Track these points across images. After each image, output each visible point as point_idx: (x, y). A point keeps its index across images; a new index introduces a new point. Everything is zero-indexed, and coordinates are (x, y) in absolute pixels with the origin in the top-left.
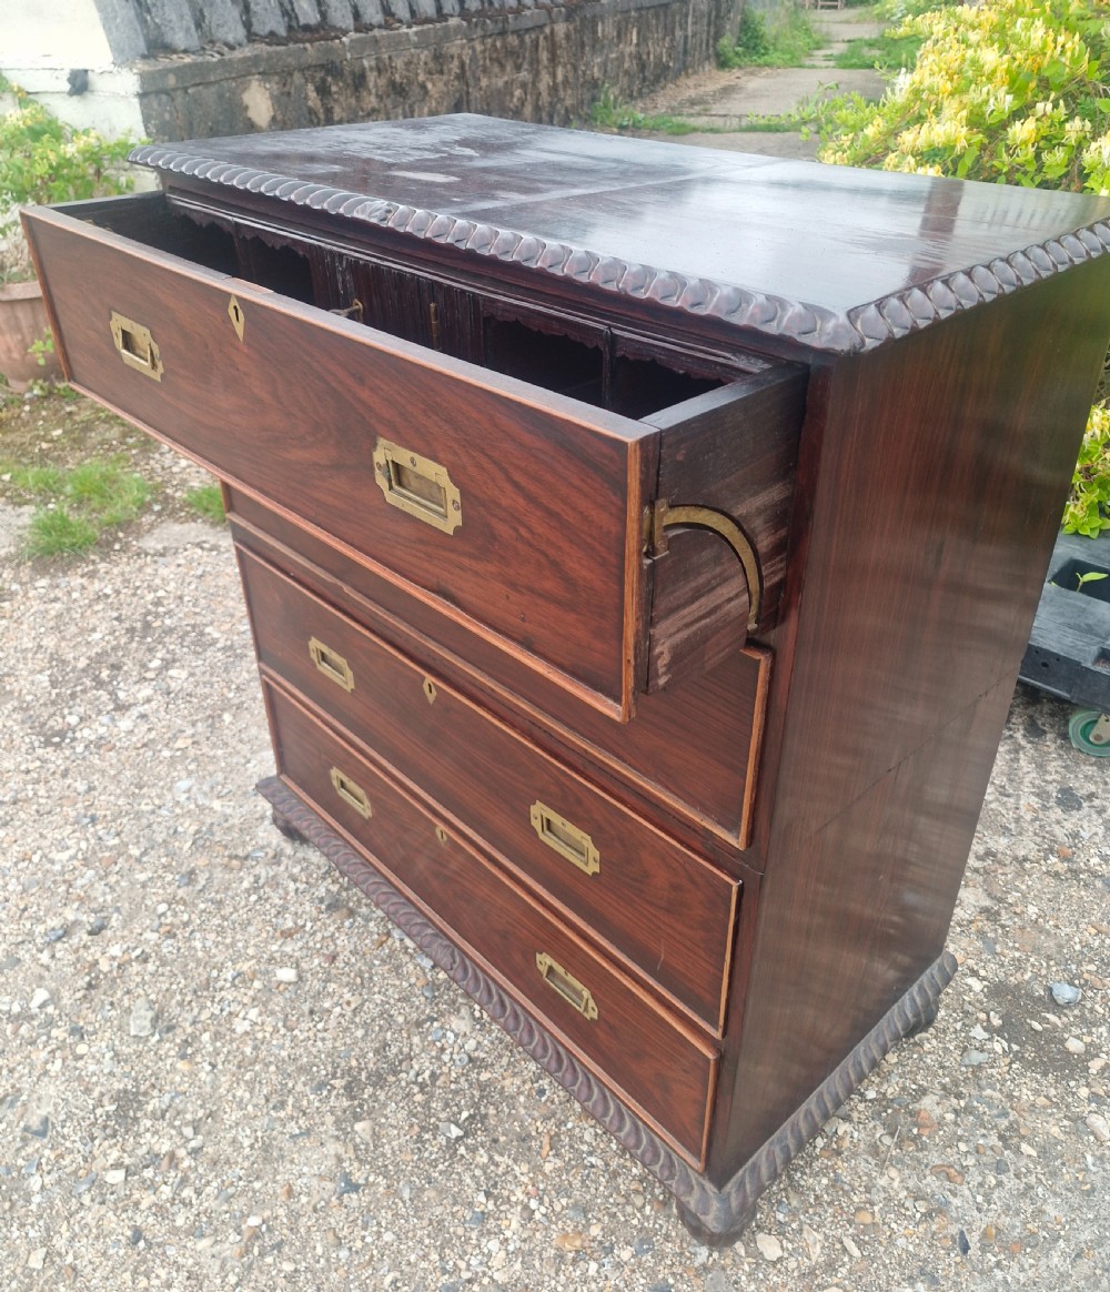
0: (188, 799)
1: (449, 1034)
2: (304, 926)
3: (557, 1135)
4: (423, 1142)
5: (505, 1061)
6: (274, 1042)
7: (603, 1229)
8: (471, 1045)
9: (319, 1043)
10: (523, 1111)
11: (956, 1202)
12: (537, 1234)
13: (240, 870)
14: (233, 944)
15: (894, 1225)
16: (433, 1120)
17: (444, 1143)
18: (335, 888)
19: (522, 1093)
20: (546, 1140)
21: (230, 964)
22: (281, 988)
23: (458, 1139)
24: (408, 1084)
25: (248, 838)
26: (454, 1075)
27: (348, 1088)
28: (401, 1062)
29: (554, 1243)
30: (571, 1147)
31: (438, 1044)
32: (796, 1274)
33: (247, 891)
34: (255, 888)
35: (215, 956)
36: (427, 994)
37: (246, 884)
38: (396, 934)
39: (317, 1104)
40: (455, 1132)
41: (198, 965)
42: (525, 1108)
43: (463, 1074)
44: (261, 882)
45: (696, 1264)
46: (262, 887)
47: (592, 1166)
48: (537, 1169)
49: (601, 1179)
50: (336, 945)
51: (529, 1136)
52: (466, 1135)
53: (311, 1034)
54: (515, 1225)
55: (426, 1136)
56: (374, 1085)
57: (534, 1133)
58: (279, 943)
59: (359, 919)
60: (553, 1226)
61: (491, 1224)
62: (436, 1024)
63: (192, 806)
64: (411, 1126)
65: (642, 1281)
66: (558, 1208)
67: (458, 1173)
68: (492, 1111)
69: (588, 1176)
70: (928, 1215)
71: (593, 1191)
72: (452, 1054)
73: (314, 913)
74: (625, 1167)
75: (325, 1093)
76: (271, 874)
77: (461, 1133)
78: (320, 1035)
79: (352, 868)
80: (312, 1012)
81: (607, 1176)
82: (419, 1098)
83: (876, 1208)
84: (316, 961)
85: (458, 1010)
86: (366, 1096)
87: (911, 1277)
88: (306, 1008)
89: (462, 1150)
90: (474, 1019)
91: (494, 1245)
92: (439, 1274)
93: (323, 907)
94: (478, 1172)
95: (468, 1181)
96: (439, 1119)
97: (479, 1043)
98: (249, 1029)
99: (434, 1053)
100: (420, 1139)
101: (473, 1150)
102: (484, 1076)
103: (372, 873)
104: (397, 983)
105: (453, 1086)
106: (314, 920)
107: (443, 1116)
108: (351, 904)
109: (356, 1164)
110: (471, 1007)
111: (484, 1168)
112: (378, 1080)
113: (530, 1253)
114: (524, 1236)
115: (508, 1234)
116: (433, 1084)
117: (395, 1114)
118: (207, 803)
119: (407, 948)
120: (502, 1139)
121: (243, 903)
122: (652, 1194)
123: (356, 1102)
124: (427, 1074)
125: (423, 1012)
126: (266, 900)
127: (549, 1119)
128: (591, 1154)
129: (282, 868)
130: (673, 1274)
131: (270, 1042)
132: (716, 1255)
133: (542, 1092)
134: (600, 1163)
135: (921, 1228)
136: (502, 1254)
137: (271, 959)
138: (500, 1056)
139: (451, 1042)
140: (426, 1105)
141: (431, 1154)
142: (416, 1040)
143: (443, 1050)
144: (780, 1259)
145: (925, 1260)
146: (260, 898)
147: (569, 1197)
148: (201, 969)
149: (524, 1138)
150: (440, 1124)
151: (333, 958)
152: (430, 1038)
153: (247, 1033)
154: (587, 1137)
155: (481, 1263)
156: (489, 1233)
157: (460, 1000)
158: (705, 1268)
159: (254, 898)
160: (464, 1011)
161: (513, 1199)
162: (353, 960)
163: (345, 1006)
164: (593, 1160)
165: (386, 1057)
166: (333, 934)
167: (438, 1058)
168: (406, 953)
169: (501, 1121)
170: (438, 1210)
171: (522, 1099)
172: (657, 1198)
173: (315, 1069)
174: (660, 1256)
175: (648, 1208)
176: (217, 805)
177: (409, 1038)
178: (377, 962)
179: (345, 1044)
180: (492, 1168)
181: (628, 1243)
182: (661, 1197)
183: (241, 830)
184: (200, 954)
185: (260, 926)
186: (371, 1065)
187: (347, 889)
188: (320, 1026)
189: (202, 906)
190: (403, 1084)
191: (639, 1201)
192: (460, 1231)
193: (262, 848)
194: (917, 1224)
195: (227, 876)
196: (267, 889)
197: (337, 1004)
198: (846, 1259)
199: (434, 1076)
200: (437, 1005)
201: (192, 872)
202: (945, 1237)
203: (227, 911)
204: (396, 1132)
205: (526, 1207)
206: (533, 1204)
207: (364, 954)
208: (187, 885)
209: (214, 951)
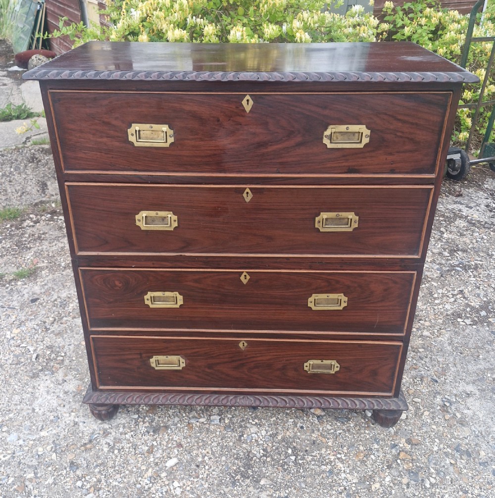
0: (24, 441)
1: (253, 435)
2: (153, 445)
3: (321, 434)
4: (287, 469)
5: (280, 428)
6: (197, 486)
7: (363, 446)
8: (264, 433)
9: (213, 473)
10: (304, 437)
11: (423, 373)
12: (349, 462)
13: (95, 447)
14: (131, 472)
15: (418, 388)
16: (281, 462)
17: (293, 464)
18: (147, 424)
19: (296, 432)
20: (320, 438)
21: (140, 479)
22: (175, 468)
23: (295, 459)
24: (260, 459)
25: (81, 435)
26: (270, 445)
27: (242, 476)
28: (248, 455)
29: (356, 460)
30: (329, 434)
31: (254, 441)
32: (414, 416)
33: (109, 451)
34: (112, 449)
35: (129, 481)
36: (229, 430)
37: (106, 450)
38: (193, 421)
39: (240, 489)
40: (293, 458)
41: (127, 489)
42: (303, 435)
43: (272, 442)
44: (112, 443)
45: (393, 434)
46: (114, 445)
47: (340, 434)
48: (327, 447)
49: (347, 434)
50: (176, 441)
51: (314, 441)
52: (297, 457)
53: (207, 472)
54: (341, 465)
55: (286, 467)
56: (249, 469)
57: (315, 439)
58: (152, 457)
59: (172, 427)
60: (351, 457)
61: (336, 471)
62: (245, 436)
63: (32, 442)
64: (277, 469)
65: (387, 449)
66: (346, 451)
67: (308, 468)
68: (295, 444)
69: (342, 437)
70: (422, 380)
71: (348, 439)
72: (261, 440)
73: (151, 438)
74: (348, 427)
75: (238, 484)
76: (112, 438)
77: (294, 457)
78: (211, 470)
79: (172, 401)
80: (198, 466)
81: (347, 432)
82: (269, 459)
83: (410, 388)
84: (176, 451)
85: (246, 427)
86: (251, 474)
87: (434, 397)
88: (193, 466)
89: (300, 462)
90: (254, 425)
91: (343, 475)
92: (340, 495)
93: (152, 433)
94: (313, 463)
95: (313, 467)
96: (283, 460)
97: (265, 430)
98: (181, 490)
99: (255, 444)
100: (285, 470)
101: (303, 459)
102: (280, 437)
103: (185, 396)
104: (214, 435)
105: (274, 448)
106: (155, 440)
107: (283, 458)
108: (162, 425)
109: (277, 492)
110: (249, 423)
111: (313, 460)
112: (248, 466)
113: (354, 469)
114: (347, 466)
115: (343, 469)
116: (267, 452)
117: (268, 470)
118: (38, 436)
119: (203, 423)
120: (308, 448)
121: (114, 457)
122: (363, 427)
123: (251, 478)
124: (262, 451)
125: (235, 436)
126: (123, 448)
127: (313, 432)
128: (335, 431)
129: (114, 434)
130: (391, 441)
131: (195, 488)
132: (394, 428)
133: (302, 427)
134: (341, 431)
135: (424, 384)
136: (348, 475)
137: (156, 464)
138: (277, 429)
139: (257, 437)
140: (273, 459)
141: (293, 470)
142: (244, 445)
143: (256, 441)
144: (407, 416)
145: (432, 391)
146: (119, 450)
147: (345, 446)
148: (130, 490)
149: (314, 442)
150: (285, 460)
151: (180, 445)
152: (248, 441)
153: (182, 492)
154: (329, 428)
155: (347, 482)
156: (338, 473)
157: (242, 424)
158: (396, 433)
159: (116, 452)
160: (248, 425)
161: (332, 460)
162: (189, 440)
163: (207, 455)
164: (339, 432)
165: (242, 458)
166: (169, 438)
167: (258, 445)
168: (204, 424)
169: (300, 444)
170: (317, 481)
171: (299, 434)
172: (365, 427)
173: (223, 481)
174: (383, 440)
175: (366, 431)
176: (43, 433)
177: (241, 447)
178: (199, 434)
179: (223, 465)
180: (315, 458)
181: (373, 444)
182: (366, 426)
183: (71, 434)
184: (121, 485)
185: (134, 458)
186: (240, 464)
187: (152, 422)
188: (207, 467)
189: (97, 470)
190: (258, 460)
191: (362, 431)
192: (330, 480)
193: (93, 433)
194: (422, 384)
195: (91, 454)
196: (118, 445)
197: (203, 457)
198: (418, 404)
199: (264, 450)
200: (236, 430)
201: (72, 463)
202: (430, 382)
203: (111, 464)
204: (275, 474)
205: (338, 459)
206: (339, 456)
207: (190, 436)
208: (78, 468)
209: (125, 480)
